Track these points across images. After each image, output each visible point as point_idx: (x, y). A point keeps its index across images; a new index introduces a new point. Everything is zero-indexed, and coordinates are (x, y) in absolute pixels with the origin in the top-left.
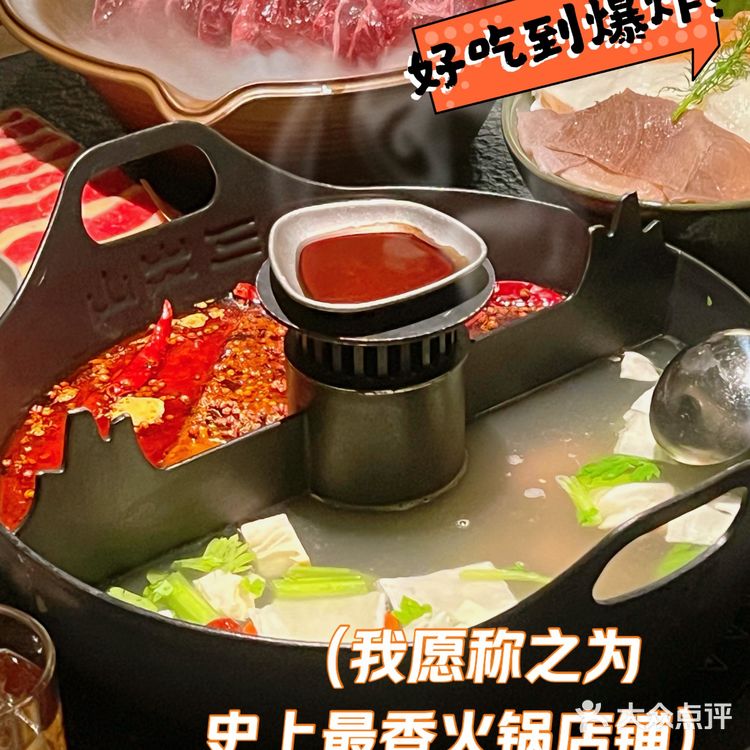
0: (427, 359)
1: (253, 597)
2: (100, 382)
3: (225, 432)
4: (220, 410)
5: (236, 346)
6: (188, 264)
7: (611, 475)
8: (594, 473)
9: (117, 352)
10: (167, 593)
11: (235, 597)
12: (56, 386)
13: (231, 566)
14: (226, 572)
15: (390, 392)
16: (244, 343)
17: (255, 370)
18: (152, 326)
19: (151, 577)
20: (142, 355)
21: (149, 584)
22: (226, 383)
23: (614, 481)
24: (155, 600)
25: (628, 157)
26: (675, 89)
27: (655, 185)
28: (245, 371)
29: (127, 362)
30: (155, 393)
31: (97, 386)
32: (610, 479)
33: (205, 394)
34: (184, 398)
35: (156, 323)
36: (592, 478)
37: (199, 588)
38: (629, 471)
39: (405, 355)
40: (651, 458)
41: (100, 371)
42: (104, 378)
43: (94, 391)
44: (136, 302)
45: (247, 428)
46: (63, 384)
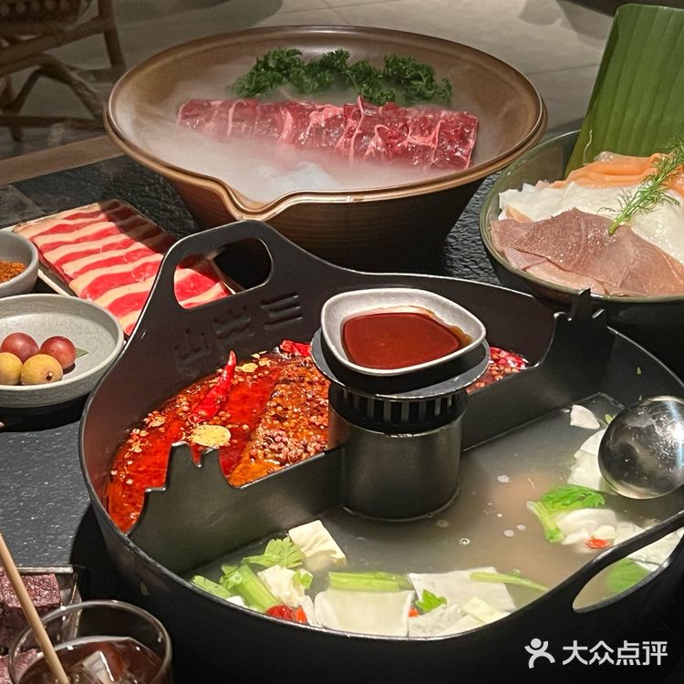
0: (438, 411)
1: (303, 588)
2: (184, 412)
3: (277, 455)
4: (274, 438)
5: (283, 388)
6: (247, 325)
7: (568, 502)
8: (555, 500)
9: (195, 389)
10: (239, 582)
11: (290, 587)
12: (150, 414)
13: (285, 562)
14: (282, 567)
15: (409, 435)
16: (289, 387)
17: (297, 408)
18: (220, 370)
19: (225, 569)
20: (213, 392)
21: (223, 574)
22: (276, 417)
23: (571, 506)
24: (229, 587)
25: (576, 260)
26: (610, 209)
27: (598, 281)
28: (290, 408)
29: (202, 397)
30: (224, 422)
31: (181, 414)
32: (567, 505)
33: (261, 425)
34: (245, 427)
35: (223, 368)
36: (554, 503)
37: (263, 579)
38: (582, 499)
39: (423, 408)
40: (597, 489)
41: (183, 403)
42: (186, 408)
43: (178, 418)
44: (210, 352)
45: (293, 452)
46: (155, 412)
